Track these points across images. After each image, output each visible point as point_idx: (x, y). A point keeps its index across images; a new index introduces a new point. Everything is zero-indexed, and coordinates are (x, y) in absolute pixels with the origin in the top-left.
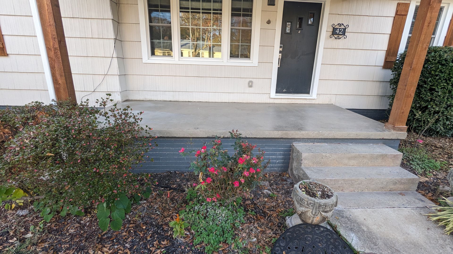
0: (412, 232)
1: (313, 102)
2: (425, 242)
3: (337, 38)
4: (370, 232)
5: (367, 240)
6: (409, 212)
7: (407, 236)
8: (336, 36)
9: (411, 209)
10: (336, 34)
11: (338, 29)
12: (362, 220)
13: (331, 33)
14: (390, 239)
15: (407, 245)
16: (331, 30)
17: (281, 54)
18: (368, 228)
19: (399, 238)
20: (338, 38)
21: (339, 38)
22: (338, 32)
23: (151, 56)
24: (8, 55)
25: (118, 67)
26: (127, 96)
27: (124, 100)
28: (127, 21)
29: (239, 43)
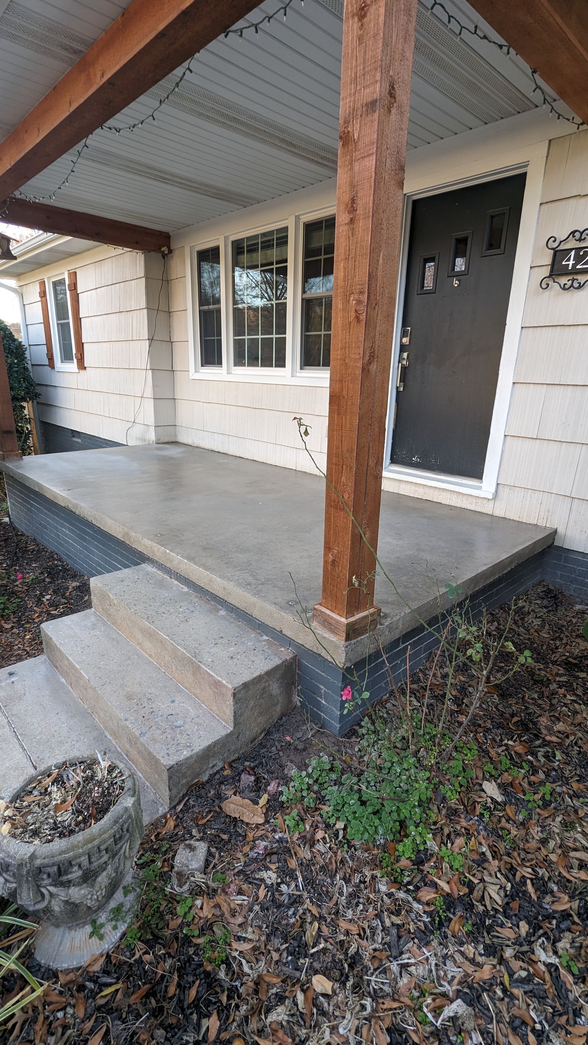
1: (487, 509)
3: (567, 287)
8: (564, 280)
10: (565, 272)
11: (573, 253)
13: (546, 271)
16: (547, 258)
17: (405, 355)
20: (572, 286)
21: (576, 285)
22: (571, 262)
23: (202, 366)
24: (85, 368)
25: (154, 386)
26: (176, 436)
27: (166, 440)
28: (177, 306)
29: (321, 331)
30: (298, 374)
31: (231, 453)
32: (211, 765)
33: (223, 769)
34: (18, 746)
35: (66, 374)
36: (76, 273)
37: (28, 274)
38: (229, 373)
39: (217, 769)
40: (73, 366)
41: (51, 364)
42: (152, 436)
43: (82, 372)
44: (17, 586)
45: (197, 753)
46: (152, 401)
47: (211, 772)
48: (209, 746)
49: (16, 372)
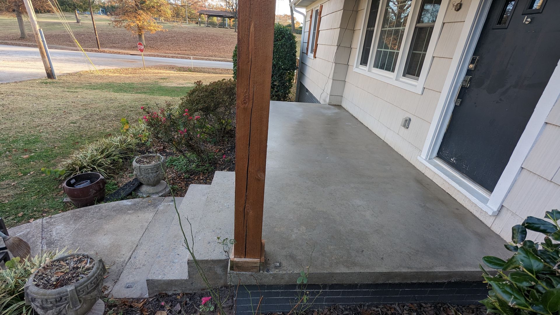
0: (104, 239)
2: (91, 240)
4: (125, 213)
5: (120, 208)
6: (123, 255)
7: (104, 232)
9: (125, 261)
12: (139, 215)
14: (111, 220)
15: (99, 227)
17: (468, 78)
18: (128, 214)
19: (108, 226)
23: (361, 64)
24: (316, 57)
25: (334, 72)
26: (341, 102)
27: (335, 104)
28: (357, 27)
29: (422, 51)
30: (401, 79)
31: (359, 119)
32: (174, 289)
33: (179, 294)
34: (142, 234)
35: (310, 59)
36: (322, 6)
37: (309, 6)
38: (369, 71)
39: (177, 292)
40: (312, 55)
41: (307, 54)
42: (328, 100)
43: (315, 59)
44: (220, 161)
45: (164, 280)
46: (332, 80)
47: (174, 292)
48: (172, 280)
49: (289, 56)
